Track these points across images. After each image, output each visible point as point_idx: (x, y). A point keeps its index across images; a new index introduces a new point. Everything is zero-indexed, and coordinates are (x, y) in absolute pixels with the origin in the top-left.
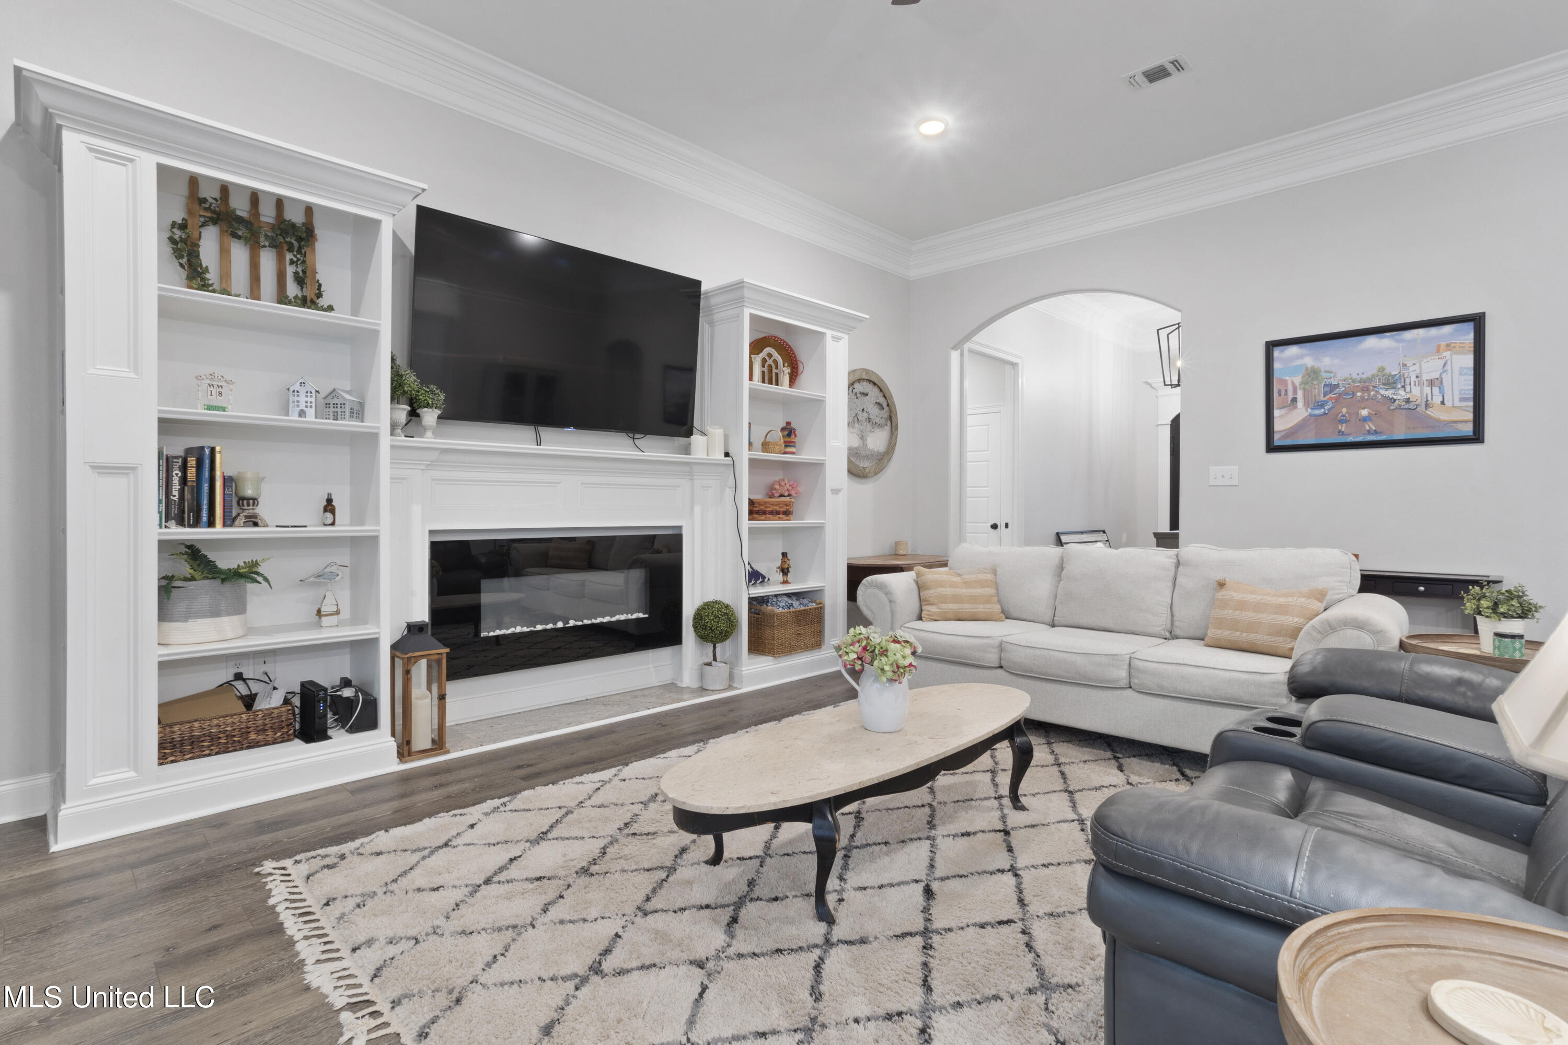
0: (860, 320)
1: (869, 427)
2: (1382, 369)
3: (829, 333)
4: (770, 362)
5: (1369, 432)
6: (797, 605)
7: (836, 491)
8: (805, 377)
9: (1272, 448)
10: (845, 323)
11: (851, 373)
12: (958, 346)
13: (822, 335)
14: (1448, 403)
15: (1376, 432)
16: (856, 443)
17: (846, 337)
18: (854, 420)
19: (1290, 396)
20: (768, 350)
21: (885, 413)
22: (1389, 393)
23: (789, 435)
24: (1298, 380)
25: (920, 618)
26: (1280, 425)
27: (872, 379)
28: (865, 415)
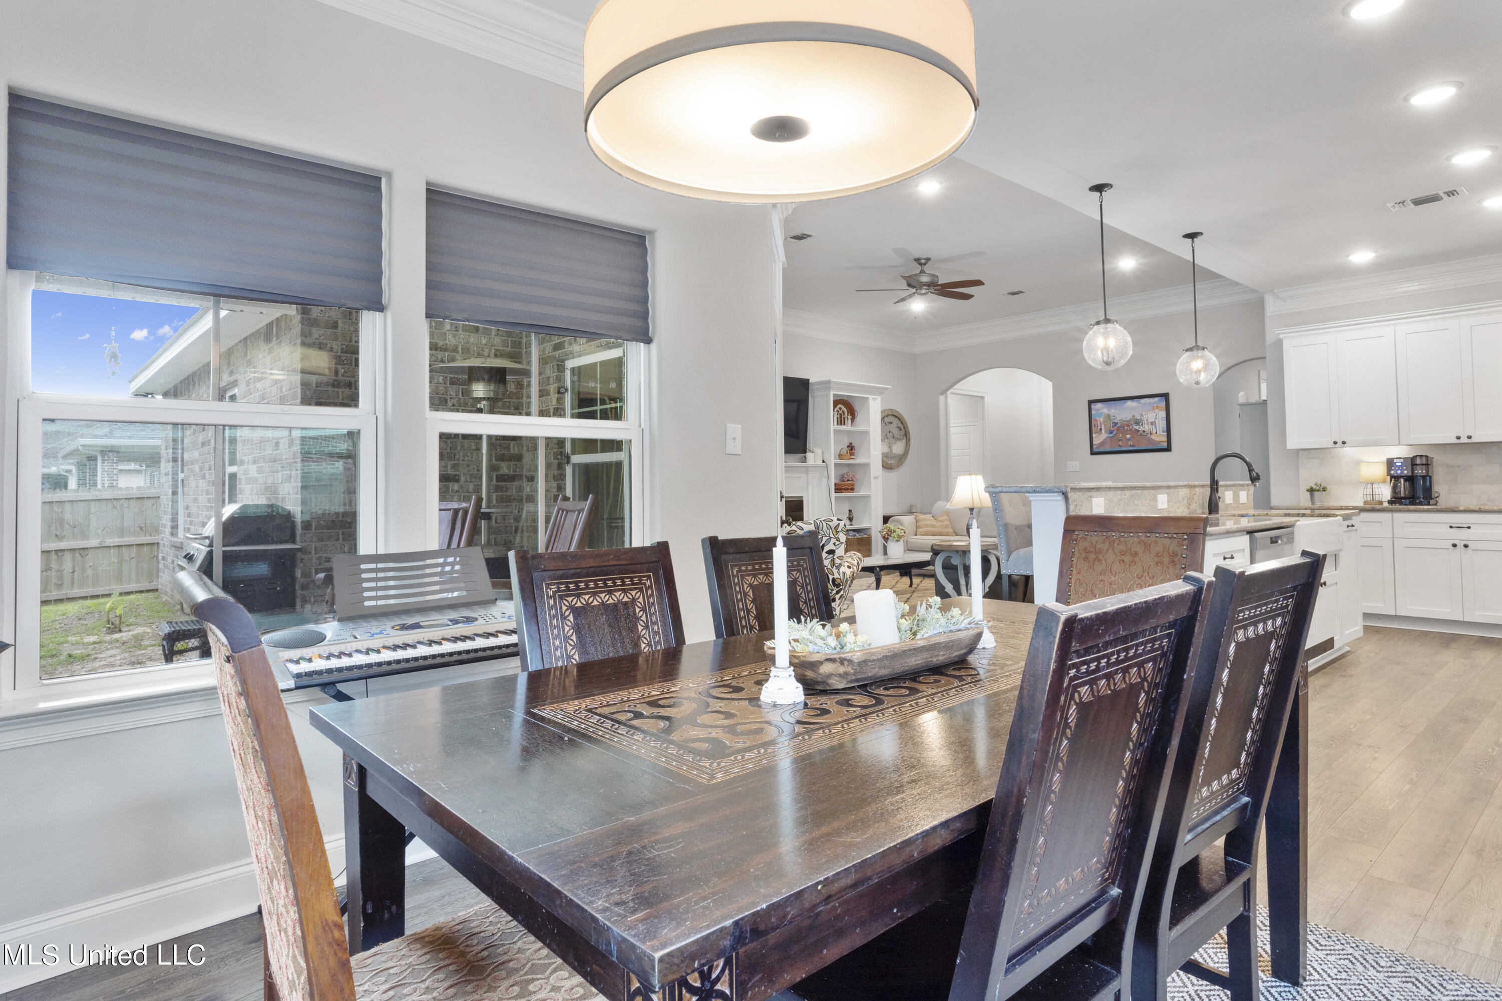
0: (886, 389)
1: (893, 441)
2: (1134, 416)
3: (871, 397)
4: (840, 412)
5: (1130, 446)
6: (858, 536)
7: (876, 478)
8: (858, 419)
9: (1093, 453)
10: (879, 391)
11: (883, 412)
12: (942, 394)
13: (867, 398)
14: (1158, 433)
15: (1133, 446)
16: (886, 450)
17: (879, 398)
18: (885, 437)
19: (1099, 427)
20: (840, 406)
21: (903, 432)
22: (1137, 427)
23: (851, 450)
24: (1102, 420)
25: (916, 535)
26: (1096, 442)
27: (895, 414)
28: (891, 434)
